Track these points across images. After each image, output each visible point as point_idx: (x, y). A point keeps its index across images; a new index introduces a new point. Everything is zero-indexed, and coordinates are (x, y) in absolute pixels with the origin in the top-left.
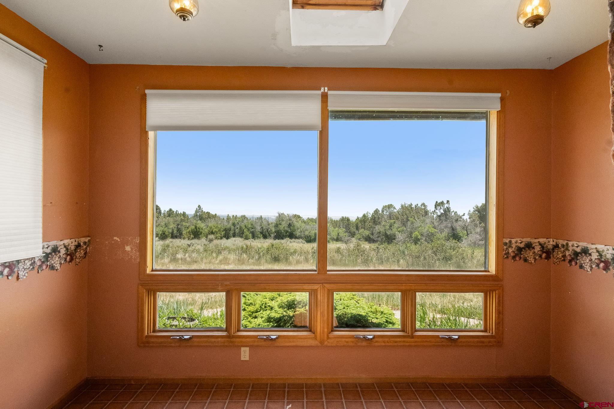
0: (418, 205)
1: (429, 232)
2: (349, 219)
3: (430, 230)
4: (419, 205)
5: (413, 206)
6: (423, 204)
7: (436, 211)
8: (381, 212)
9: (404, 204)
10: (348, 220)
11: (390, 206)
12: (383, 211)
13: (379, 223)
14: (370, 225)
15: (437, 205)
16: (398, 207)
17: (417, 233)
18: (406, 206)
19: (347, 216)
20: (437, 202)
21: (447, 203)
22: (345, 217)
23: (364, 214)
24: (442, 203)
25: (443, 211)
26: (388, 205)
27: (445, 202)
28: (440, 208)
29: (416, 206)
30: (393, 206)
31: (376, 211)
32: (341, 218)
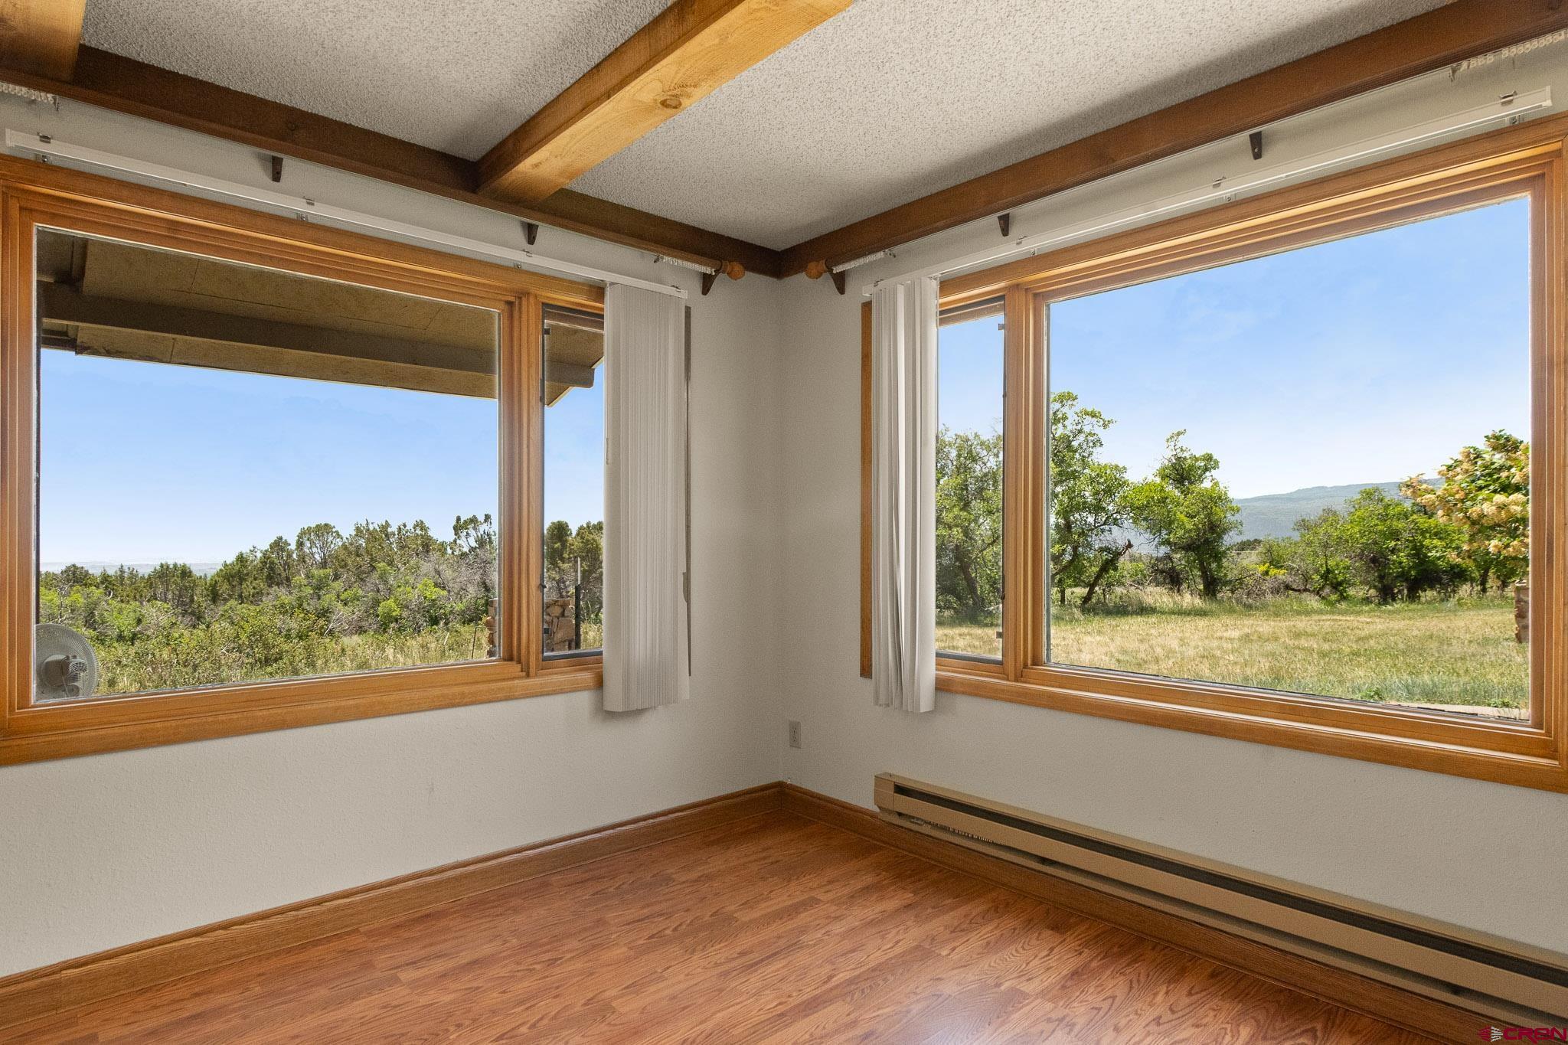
0: (405, 526)
1: (425, 598)
2: (190, 572)
3: (428, 594)
4: (410, 526)
5: (393, 529)
6: (420, 525)
7: (458, 542)
8: (293, 546)
9: (364, 524)
10: (185, 573)
11: (323, 530)
12: (300, 544)
13: (288, 579)
14: (254, 588)
15: (459, 527)
16: (347, 531)
17: (391, 603)
18: (371, 528)
19: (180, 562)
20: (458, 519)
21: (486, 521)
22: (175, 565)
23: (242, 554)
24: (473, 520)
25: (476, 542)
26: (317, 526)
27: (481, 518)
28: (467, 533)
29: (400, 529)
30: (334, 530)
31: (279, 545)
32: (158, 568)
